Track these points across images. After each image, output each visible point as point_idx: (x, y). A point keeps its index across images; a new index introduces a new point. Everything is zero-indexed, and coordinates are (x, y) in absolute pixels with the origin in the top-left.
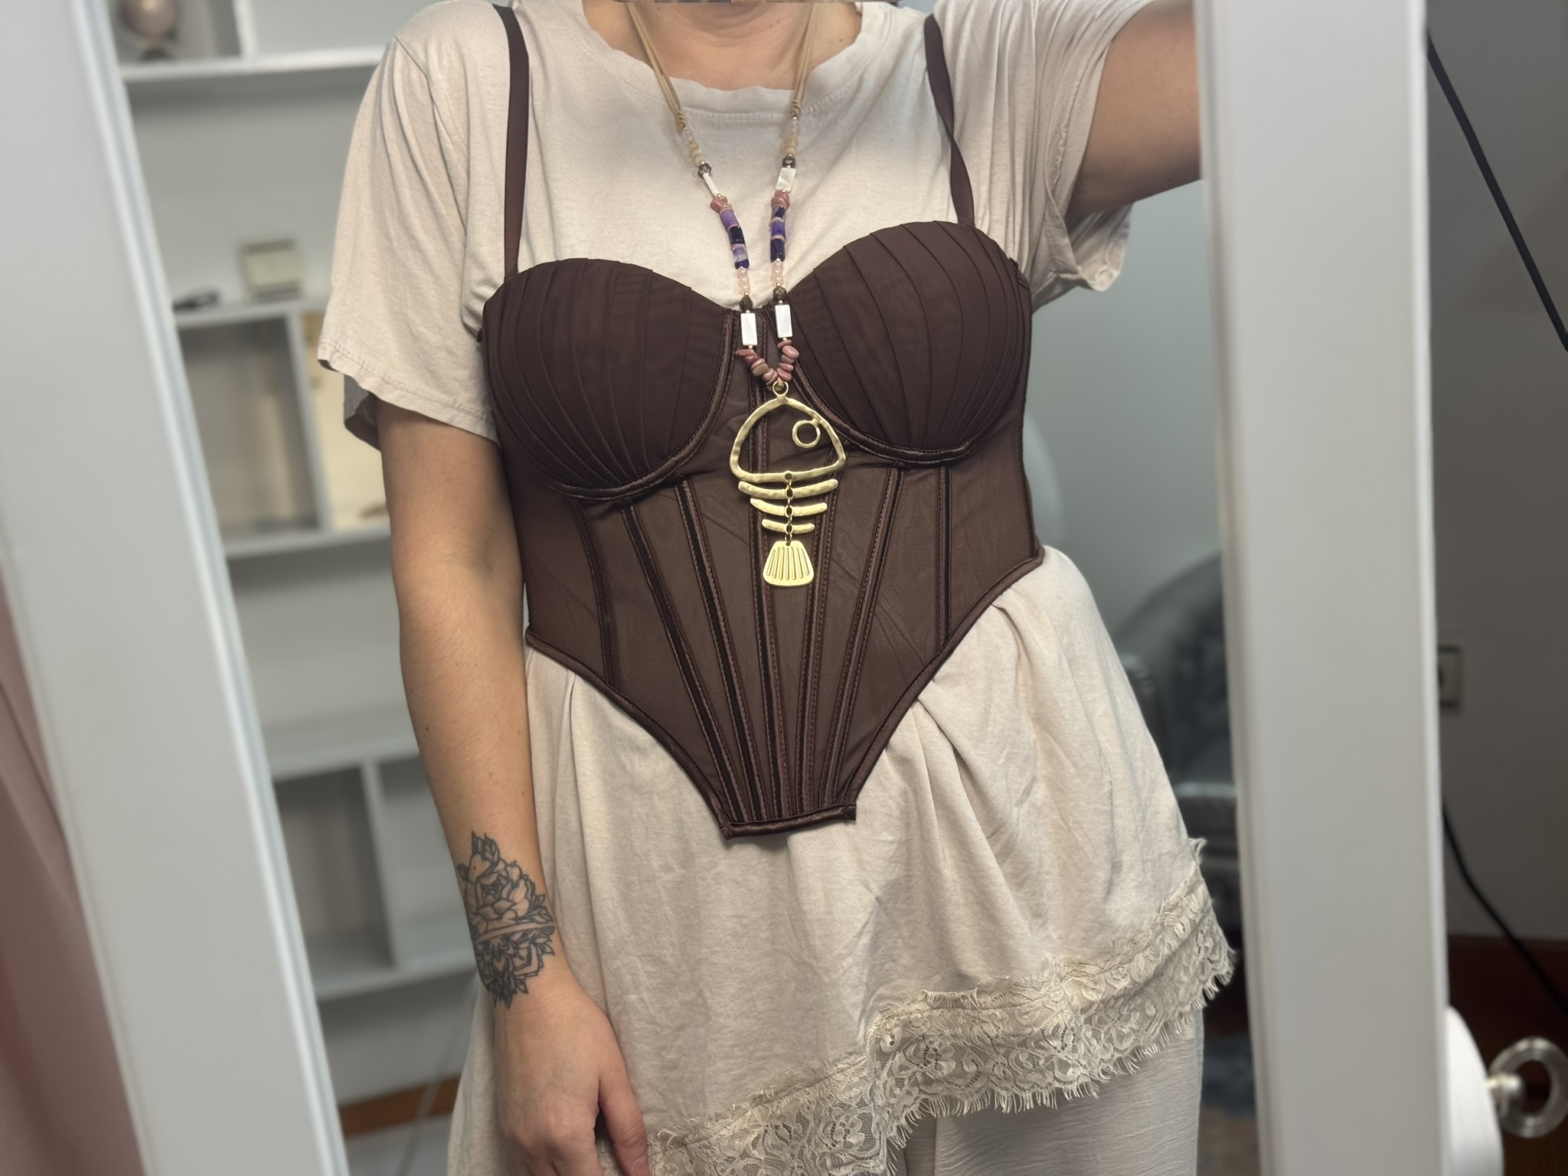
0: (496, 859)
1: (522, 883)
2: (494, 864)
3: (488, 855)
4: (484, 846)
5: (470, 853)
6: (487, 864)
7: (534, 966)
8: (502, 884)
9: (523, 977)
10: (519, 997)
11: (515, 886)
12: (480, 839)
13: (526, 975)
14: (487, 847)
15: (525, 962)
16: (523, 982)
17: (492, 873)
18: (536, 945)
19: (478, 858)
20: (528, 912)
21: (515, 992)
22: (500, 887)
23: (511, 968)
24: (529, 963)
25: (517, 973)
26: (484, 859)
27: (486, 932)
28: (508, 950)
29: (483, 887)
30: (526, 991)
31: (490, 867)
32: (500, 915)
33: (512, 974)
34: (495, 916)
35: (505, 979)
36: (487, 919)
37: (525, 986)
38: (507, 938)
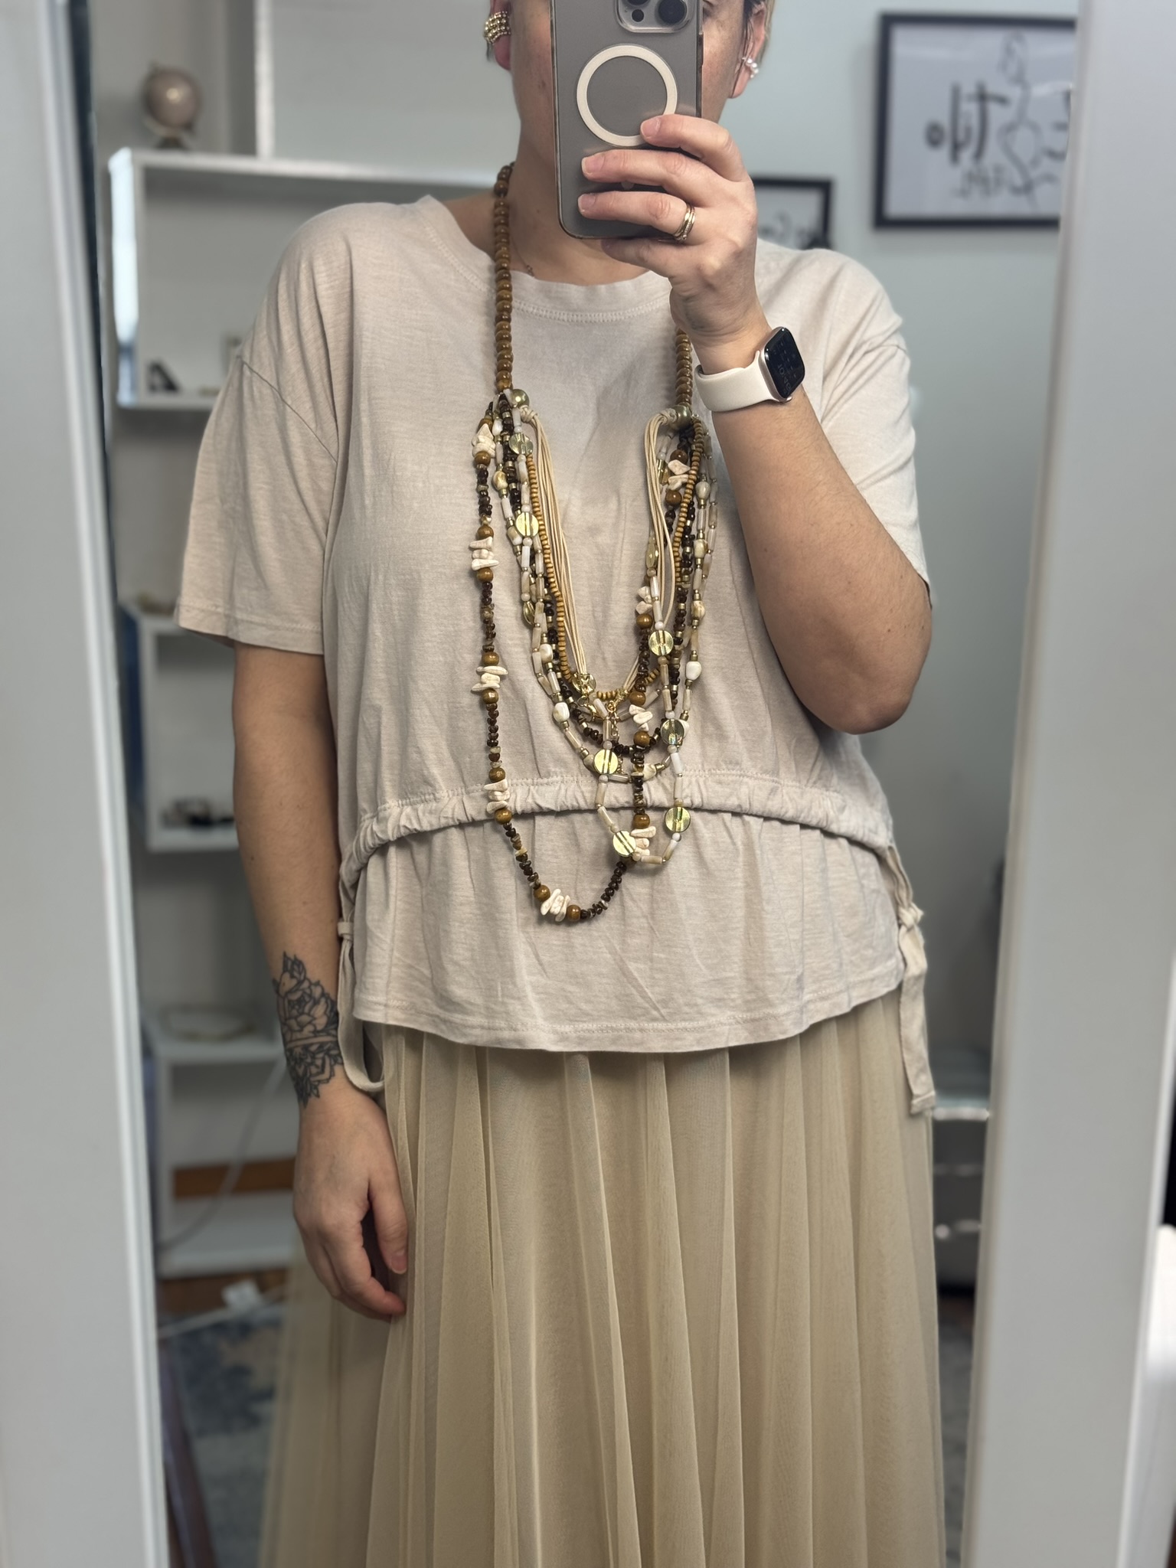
0: (302, 978)
1: (323, 1001)
2: (300, 983)
3: (296, 974)
4: (294, 965)
5: (281, 970)
6: (294, 982)
7: (326, 1075)
8: (305, 1000)
9: (316, 1083)
10: (312, 1100)
11: (316, 1003)
12: (289, 959)
13: (320, 1082)
14: (296, 967)
15: (320, 1070)
16: (316, 1087)
17: (297, 990)
18: (330, 1056)
19: (287, 975)
20: (326, 1026)
21: (309, 1095)
22: (303, 1004)
23: (308, 1074)
24: (323, 1071)
25: (312, 1079)
26: (292, 977)
27: (291, 1041)
28: (307, 1058)
29: (289, 1001)
30: (318, 1096)
31: (297, 985)
32: (302, 1027)
33: (309, 1079)
34: (296, 1028)
35: (304, 1082)
36: (291, 1030)
37: (318, 1092)
38: (306, 1048)
